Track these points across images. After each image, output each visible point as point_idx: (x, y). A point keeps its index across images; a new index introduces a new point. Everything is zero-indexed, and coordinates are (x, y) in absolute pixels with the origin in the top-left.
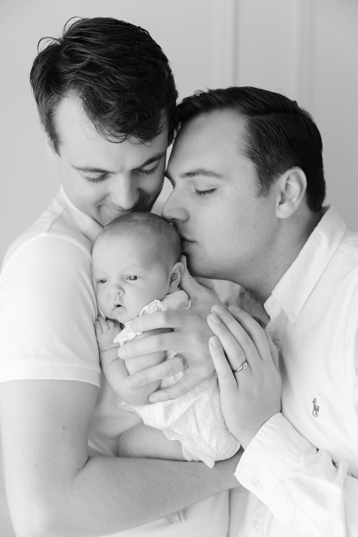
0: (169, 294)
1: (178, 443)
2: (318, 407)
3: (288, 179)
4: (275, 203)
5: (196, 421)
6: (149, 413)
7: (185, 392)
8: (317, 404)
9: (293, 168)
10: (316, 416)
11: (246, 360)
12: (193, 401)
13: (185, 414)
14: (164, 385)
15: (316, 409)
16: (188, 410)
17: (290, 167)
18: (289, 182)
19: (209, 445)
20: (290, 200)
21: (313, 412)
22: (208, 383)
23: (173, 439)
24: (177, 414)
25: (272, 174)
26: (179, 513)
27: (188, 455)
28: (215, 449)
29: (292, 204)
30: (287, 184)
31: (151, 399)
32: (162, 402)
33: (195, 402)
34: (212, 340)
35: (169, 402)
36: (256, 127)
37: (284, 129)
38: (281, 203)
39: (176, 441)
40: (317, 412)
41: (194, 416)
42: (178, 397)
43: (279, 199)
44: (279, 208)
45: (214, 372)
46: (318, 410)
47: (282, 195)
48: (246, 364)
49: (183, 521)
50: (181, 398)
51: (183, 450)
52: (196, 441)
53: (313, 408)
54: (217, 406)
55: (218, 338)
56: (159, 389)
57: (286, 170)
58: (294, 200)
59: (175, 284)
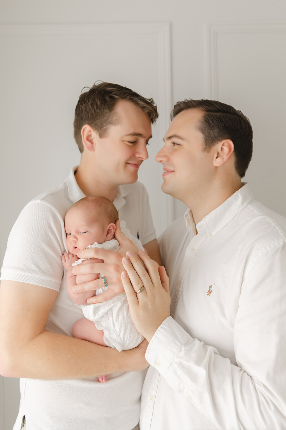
0: (106, 241)
1: (102, 332)
2: (212, 291)
3: (223, 145)
4: (213, 157)
5: (113, 319)
6: (86, 310)
7: (106, 300)
8: (212, 289)
9: (227, 139)
10: (209, 296)
11: (143, 286)
12: (111, 306)
13: (107, 313)
14: (97, 293)
15: (210, 292)
16: (109, 310)
17: (226, 139)
18: (223, 147)
19: (119, 336)
20: (222, 157)
21: (207, 293)
22: (123, 296)
23: (99, 329)
24: (101, 313)
25: (214, 141)
26: (102, 377)
27: (106, 340)
28: (122, 339)
29: (223, 159)
30: (222, 148)
31: (88, 301)
32: (93, 304)
33: (113, 307)
34: (123, 273)
35: (97, 305)
36: (207, 117)
37: (223, 120)
38: (217, 158)
39: (100, 330)
40: (210, 294)
41: (112, 315)
42: (103, 302)
43: (216, 155)
44: (216, 161)
45: (123, 290)
46: (211, 292)
47: (218, 154)
48: (143, 288)
49: (104, 382)
50: (105, 303)
51: (104, 336)
52: (112, 332)
53: (208, 290)
54: (125, 311)
55: (126, 272)
56: (94, 295)
57: (223, 140)
58: (224, 157)
59: (110, 235)
